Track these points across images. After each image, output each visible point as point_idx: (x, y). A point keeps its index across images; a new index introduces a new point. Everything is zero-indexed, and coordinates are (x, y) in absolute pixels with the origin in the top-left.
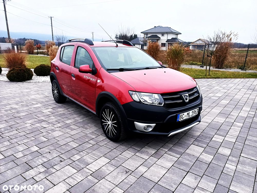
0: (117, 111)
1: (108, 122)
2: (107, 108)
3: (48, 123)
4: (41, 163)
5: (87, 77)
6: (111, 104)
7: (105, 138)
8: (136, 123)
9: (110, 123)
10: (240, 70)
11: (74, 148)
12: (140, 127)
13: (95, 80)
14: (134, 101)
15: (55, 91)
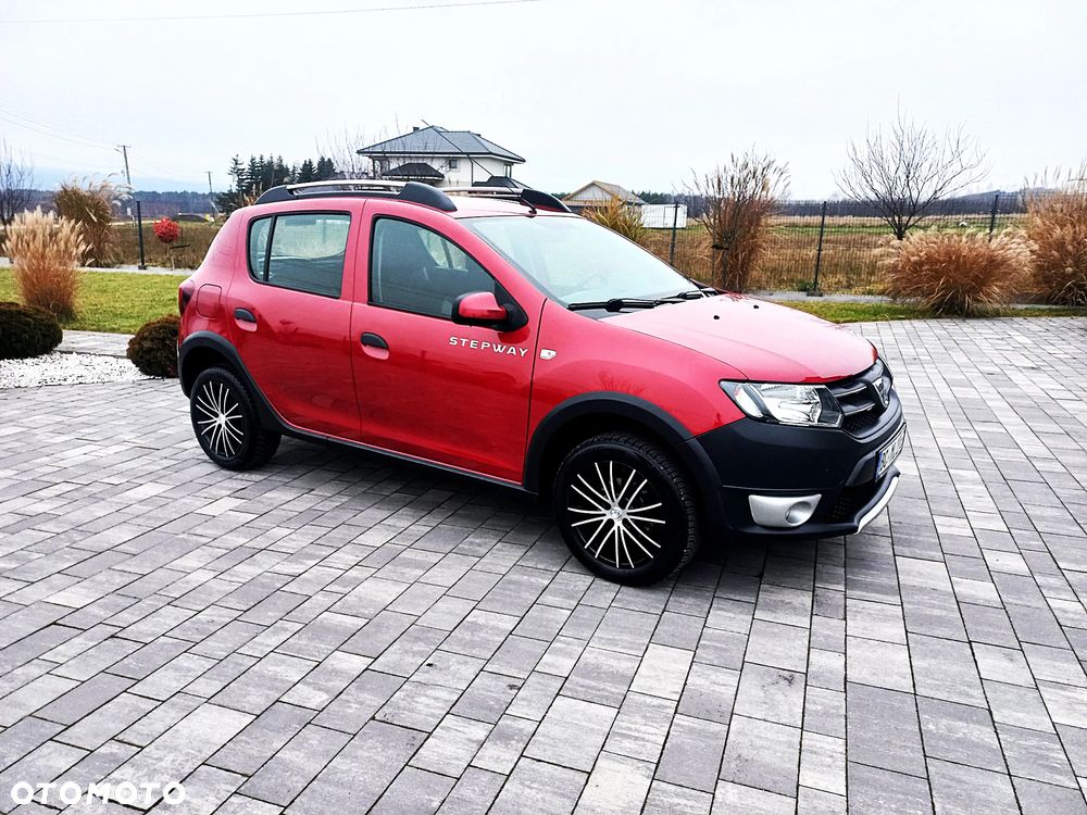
0: (660, 463)
1: (604, 515)
2: (603, 457)
3: (286, 556)
4: (443, 709)
5: (468, 344)
6: (625, 442)
7: (589, 579)
8: (753, 498)
9: (614, 517)
10: (804, 293)
11: (511, 634)
12: (771, 511)
13: (523, 353)
14: (749, 416)
15: (217, 416)
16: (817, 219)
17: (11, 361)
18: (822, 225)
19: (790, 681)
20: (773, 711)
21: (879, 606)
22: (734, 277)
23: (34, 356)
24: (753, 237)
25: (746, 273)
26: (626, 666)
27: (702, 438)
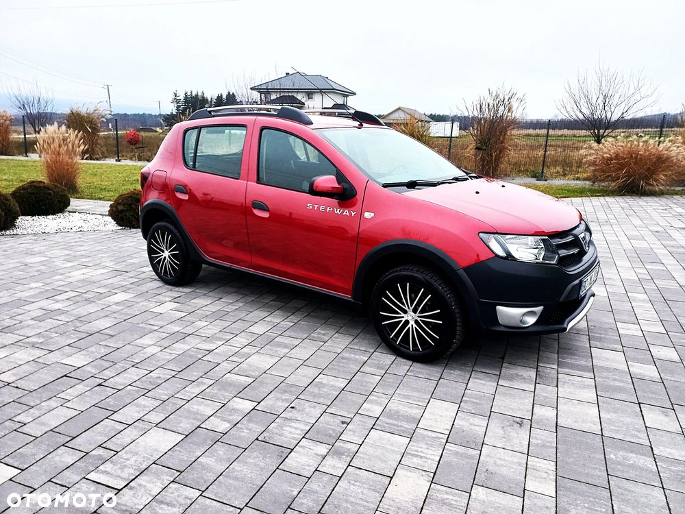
0: (440, 285)
1: (403, 317)
2: (404, 279)
3: (204, 339)
4: (300, 435)
5: (318, 208)
6: (417, 271)
8: (499, 308)
9: (409, 318)
10: (535, 179)
11: (343, 390)
12: (511, 317)
13: (353, 214)
14: (497, 256)
15: (163, 252)
16: (544, 132)
17: (40, 217)
18: (547, 135)
19: (521, 424)
20: (509, 442)
21: (579, 379)
22: (489, 168)
23: (53, 214)
24: (502, 142)
25: (497, 166)
26: (416, 412)
27: (466, 269)
